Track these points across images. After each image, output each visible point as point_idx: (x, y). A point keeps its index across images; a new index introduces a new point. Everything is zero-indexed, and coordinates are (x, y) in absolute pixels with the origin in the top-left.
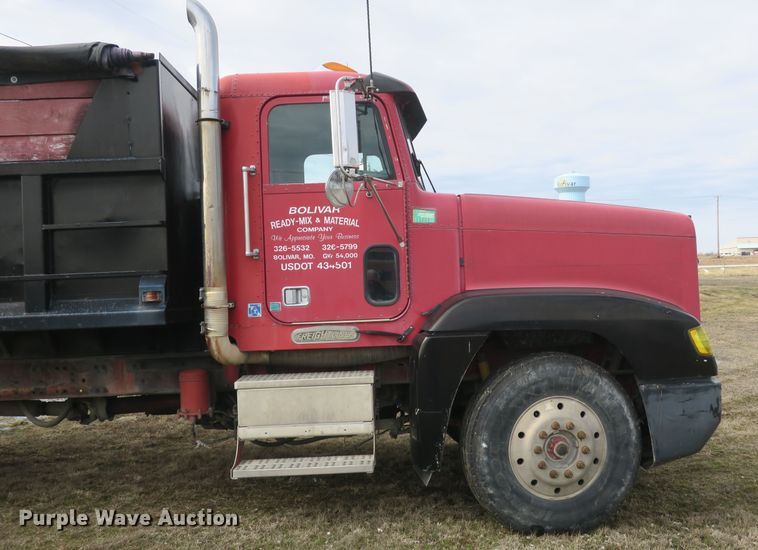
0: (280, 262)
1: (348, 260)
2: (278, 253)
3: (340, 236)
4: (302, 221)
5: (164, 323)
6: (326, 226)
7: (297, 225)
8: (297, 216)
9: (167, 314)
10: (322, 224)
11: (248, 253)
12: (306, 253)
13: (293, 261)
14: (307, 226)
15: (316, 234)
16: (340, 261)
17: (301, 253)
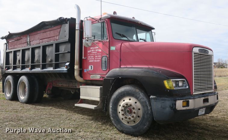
0: (89, 60)
1: (99, 59)
2: (89, 58)
3: (98, 54)
4: (93, 51)
5: (67, 72)
6: (96, 51)
7: (92, 52)
8: (92, 49)
9: (68, 70)
10: (95, 51)
11: (83, 58)
12: (93, 58)
13: (91, 60)
14: (93, 52)
15: (94, 53)
16: (98, 59)
17: (92, 58)
